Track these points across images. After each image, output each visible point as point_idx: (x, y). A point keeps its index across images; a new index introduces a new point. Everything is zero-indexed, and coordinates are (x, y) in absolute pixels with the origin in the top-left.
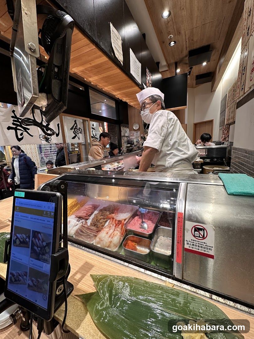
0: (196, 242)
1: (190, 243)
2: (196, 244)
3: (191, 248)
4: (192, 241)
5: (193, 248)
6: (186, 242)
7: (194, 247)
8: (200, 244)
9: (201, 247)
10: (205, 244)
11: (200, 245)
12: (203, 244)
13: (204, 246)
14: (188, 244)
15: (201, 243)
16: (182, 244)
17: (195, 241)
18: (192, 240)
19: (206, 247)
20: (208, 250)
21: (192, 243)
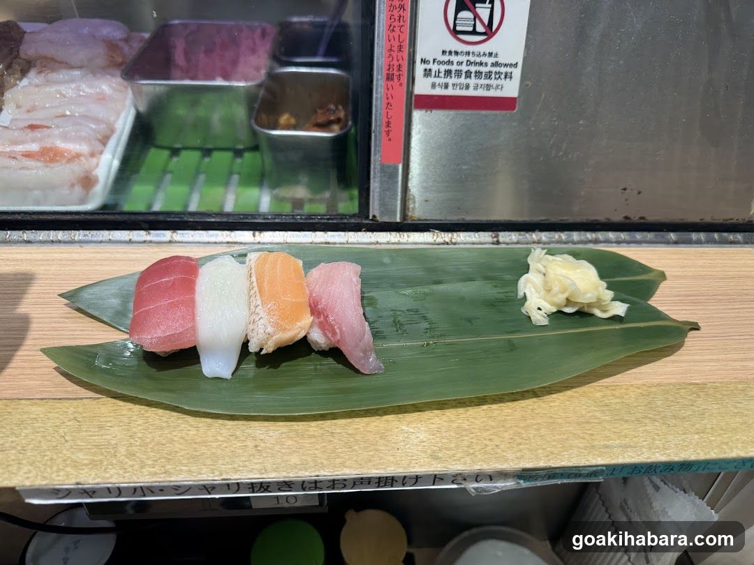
0: (460, 58)
1: (435, 67)
2: (459, 68)
3: (439, 91)
4: (446, 58)
5: (446, 86)
6: (419, 69)
7: (451, 81)
8: (476, 64)
9: (478, 74)
10: (491, 60)
11: (473, 69)
12: (484, 59)
13: (488, 69)
14: (427, 73)
15: (478, 60)
16: (404, 80)
17: (457, 53)
18: (444, 52)
19: (494, 69)
20: (499, 82)
21: (443, 68)
